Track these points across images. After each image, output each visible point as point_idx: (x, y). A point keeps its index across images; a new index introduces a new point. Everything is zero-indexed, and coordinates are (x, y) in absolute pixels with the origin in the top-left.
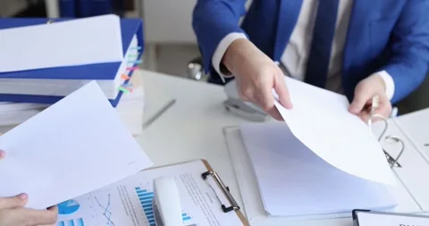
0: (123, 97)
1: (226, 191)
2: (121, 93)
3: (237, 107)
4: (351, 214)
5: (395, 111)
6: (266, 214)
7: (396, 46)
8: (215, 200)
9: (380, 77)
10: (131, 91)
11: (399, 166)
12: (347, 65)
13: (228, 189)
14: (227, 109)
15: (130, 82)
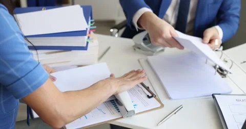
0: (89, 45)
1: (147, 88)
2: (87, 43)
3: (139, 48)
4: (212, 97)
5: (222, 48)
6: (170, 98)
7: (222, 16)
8: (143, 93)
9: (216, 28)
10: (93, 42)
11: (230, 73)
12: (197, 25)
13: (148, 87)
14: (135, 49)
15: (90, 38)
